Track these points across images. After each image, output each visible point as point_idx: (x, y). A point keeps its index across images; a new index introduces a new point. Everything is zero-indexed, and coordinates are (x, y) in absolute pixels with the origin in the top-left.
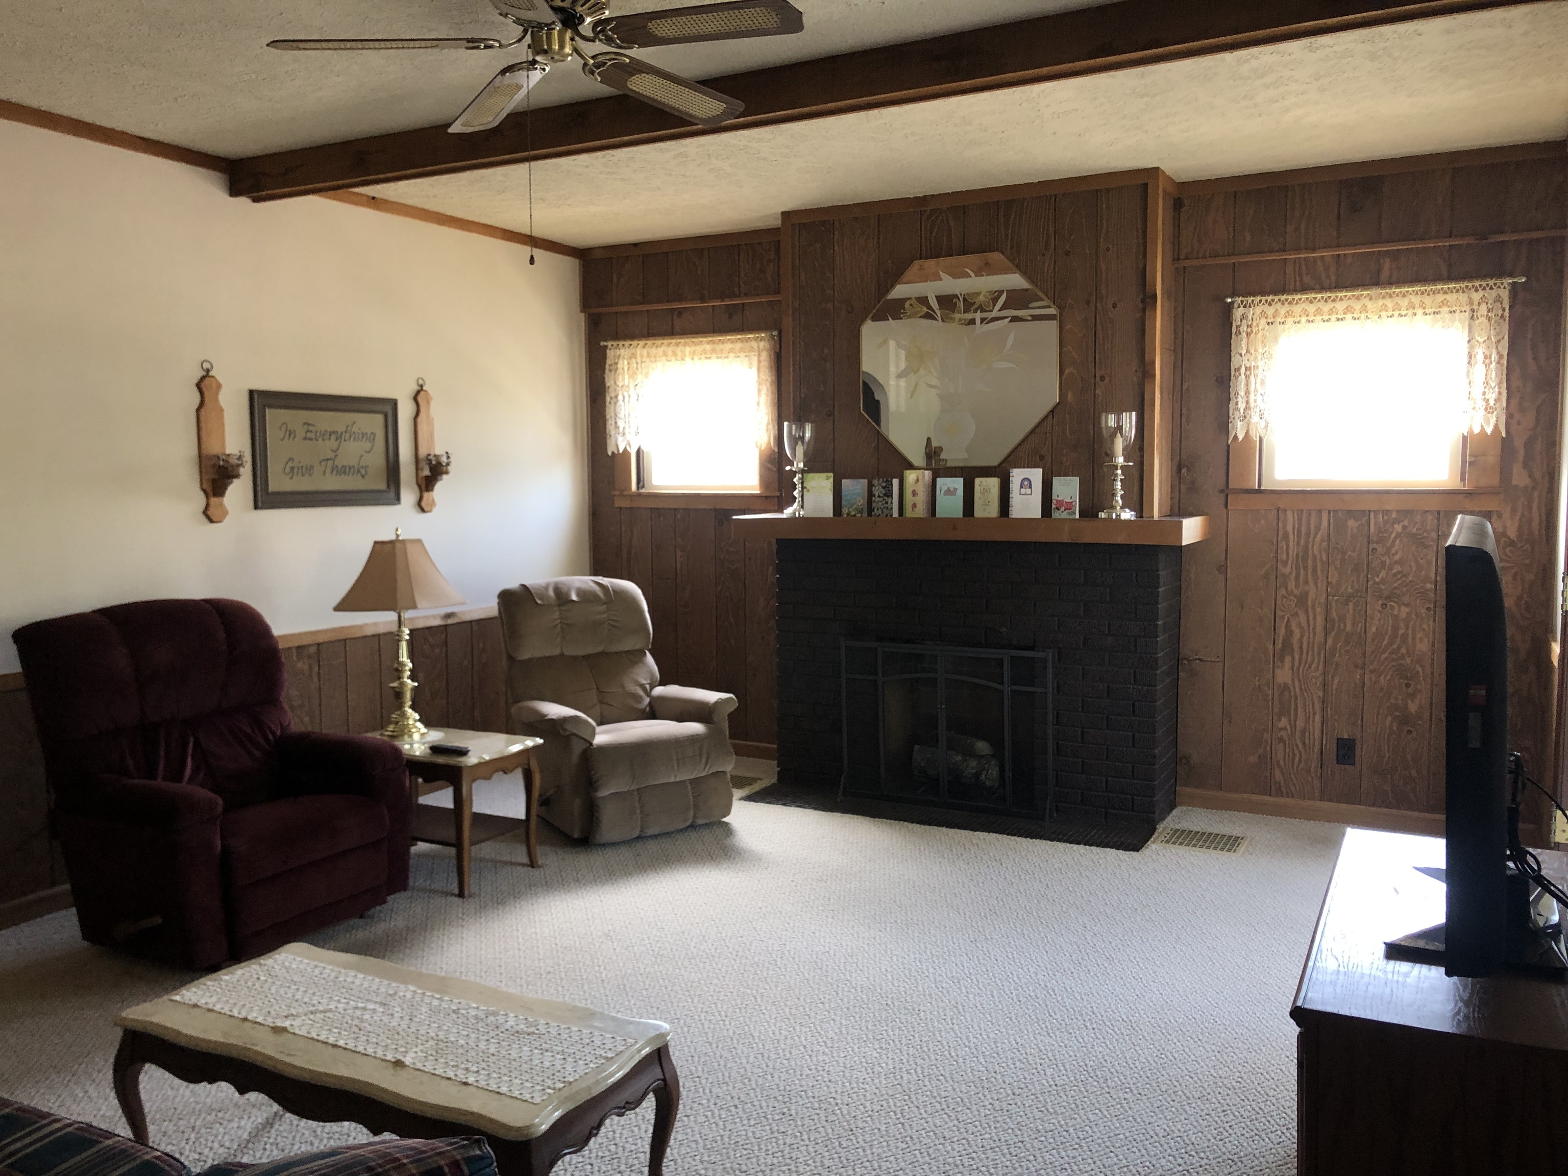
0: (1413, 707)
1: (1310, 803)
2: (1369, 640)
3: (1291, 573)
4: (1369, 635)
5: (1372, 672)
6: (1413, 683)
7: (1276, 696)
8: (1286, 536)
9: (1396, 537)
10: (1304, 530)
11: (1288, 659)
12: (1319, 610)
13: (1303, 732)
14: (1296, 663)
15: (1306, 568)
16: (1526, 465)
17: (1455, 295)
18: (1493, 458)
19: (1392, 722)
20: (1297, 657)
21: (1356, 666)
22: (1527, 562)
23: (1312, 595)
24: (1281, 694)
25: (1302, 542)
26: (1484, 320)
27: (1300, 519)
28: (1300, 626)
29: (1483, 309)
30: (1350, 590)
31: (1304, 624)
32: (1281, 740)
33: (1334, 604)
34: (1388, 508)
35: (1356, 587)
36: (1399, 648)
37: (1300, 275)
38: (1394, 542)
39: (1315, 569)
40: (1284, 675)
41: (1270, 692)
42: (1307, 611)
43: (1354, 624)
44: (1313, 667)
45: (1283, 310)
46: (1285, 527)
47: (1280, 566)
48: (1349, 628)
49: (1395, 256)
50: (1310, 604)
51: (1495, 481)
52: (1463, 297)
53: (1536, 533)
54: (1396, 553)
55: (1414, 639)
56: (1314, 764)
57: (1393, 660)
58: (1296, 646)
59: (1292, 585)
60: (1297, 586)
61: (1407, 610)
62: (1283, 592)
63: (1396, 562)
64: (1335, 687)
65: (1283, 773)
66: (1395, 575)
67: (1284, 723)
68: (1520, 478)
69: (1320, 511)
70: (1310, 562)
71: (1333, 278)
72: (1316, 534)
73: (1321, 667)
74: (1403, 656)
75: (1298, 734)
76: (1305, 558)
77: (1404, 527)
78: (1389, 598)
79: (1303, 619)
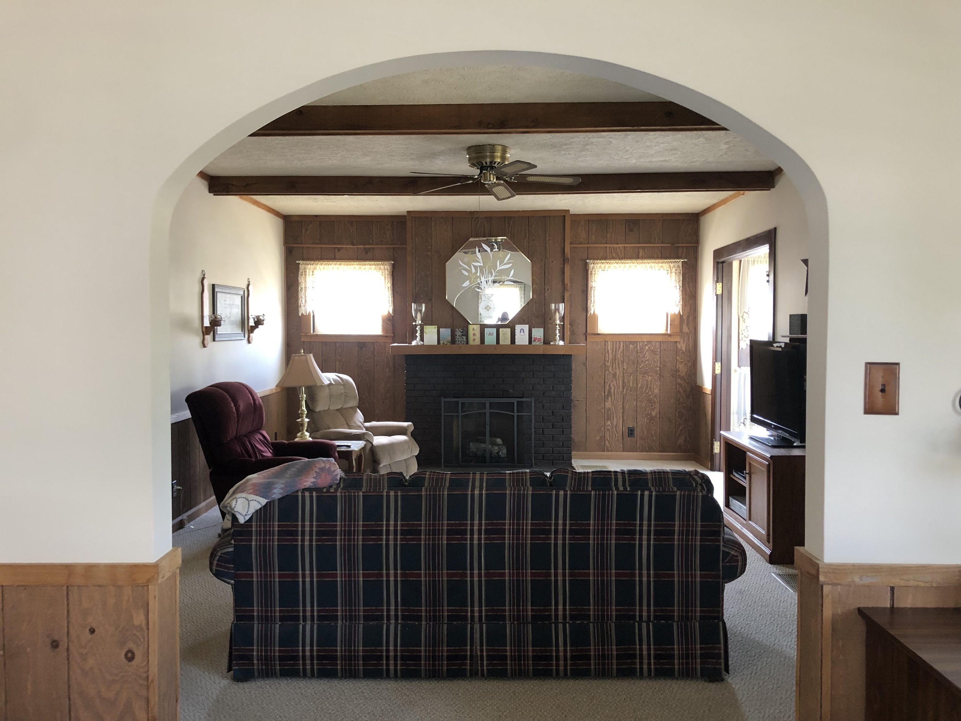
0: (654, 414)
1: (620, 453)
2: (638, 389)
3: (610, 365)
4: (638, 388)
5: (640, 401)
6: (653, 405)
7: (606, 412)
8: (608, 351)
9: (646, 352)
10: (614, 349)
11: (610, 398)
12: (620, 379)
13: (616, 426)
14: (613, 400)
15: (615, 363)
16: (688, 326)
17: (665, 264)
18: (677, 322)
19: (647, 420)
20: (613, 398)
21: (634, 400)
22: (688, 359)
23: (618, 373)
24: (608, 412)
25: (614, 354)
26: (674, 274)
27: (613, 345)
28: (614, 385)
29: (674, 270)
30: (631, 371)
31: (615, 385)
32: (608, 430)
33: (626, 377)
34: (644, 340)
35: (633, 370)
36: (649, 392)
37: (612, 253)
38: (646, 353)
39: (619, 364)
40: (608, 404)
41: (604, 411)
42: (616, 381)
43: (633, 383)
44: (619, 400)
45: (607, 266)
46: (607, 348)
47: (606, 363)
48: (631, 385)
49: (644, 248)
50: (617, 377)
51: (678, 331)
52: (667, 265)
53: (691, 349)
54: (646, 357)
55: (653, 389)
56: (620, 438)
57: (647, 396)
58: (612, 393)
59: (610, 369)
60: (612, 370)
61: (651, 378)
62: (607, 372)
63: (647, 360)
64: (627, 408)
65: (609, 443)
66: (646, 365)
67: (609, 423)
68: (685, 329)
69: (620, 342)
70: (617, 362)
71: (623, 255)
72: (619, 351)
73: (622, 401)
74: (650, 396)
75: (614, 427)
76: (615, 359)
77: (649, 347)
78: (644, 374)
79: (615, 382)
